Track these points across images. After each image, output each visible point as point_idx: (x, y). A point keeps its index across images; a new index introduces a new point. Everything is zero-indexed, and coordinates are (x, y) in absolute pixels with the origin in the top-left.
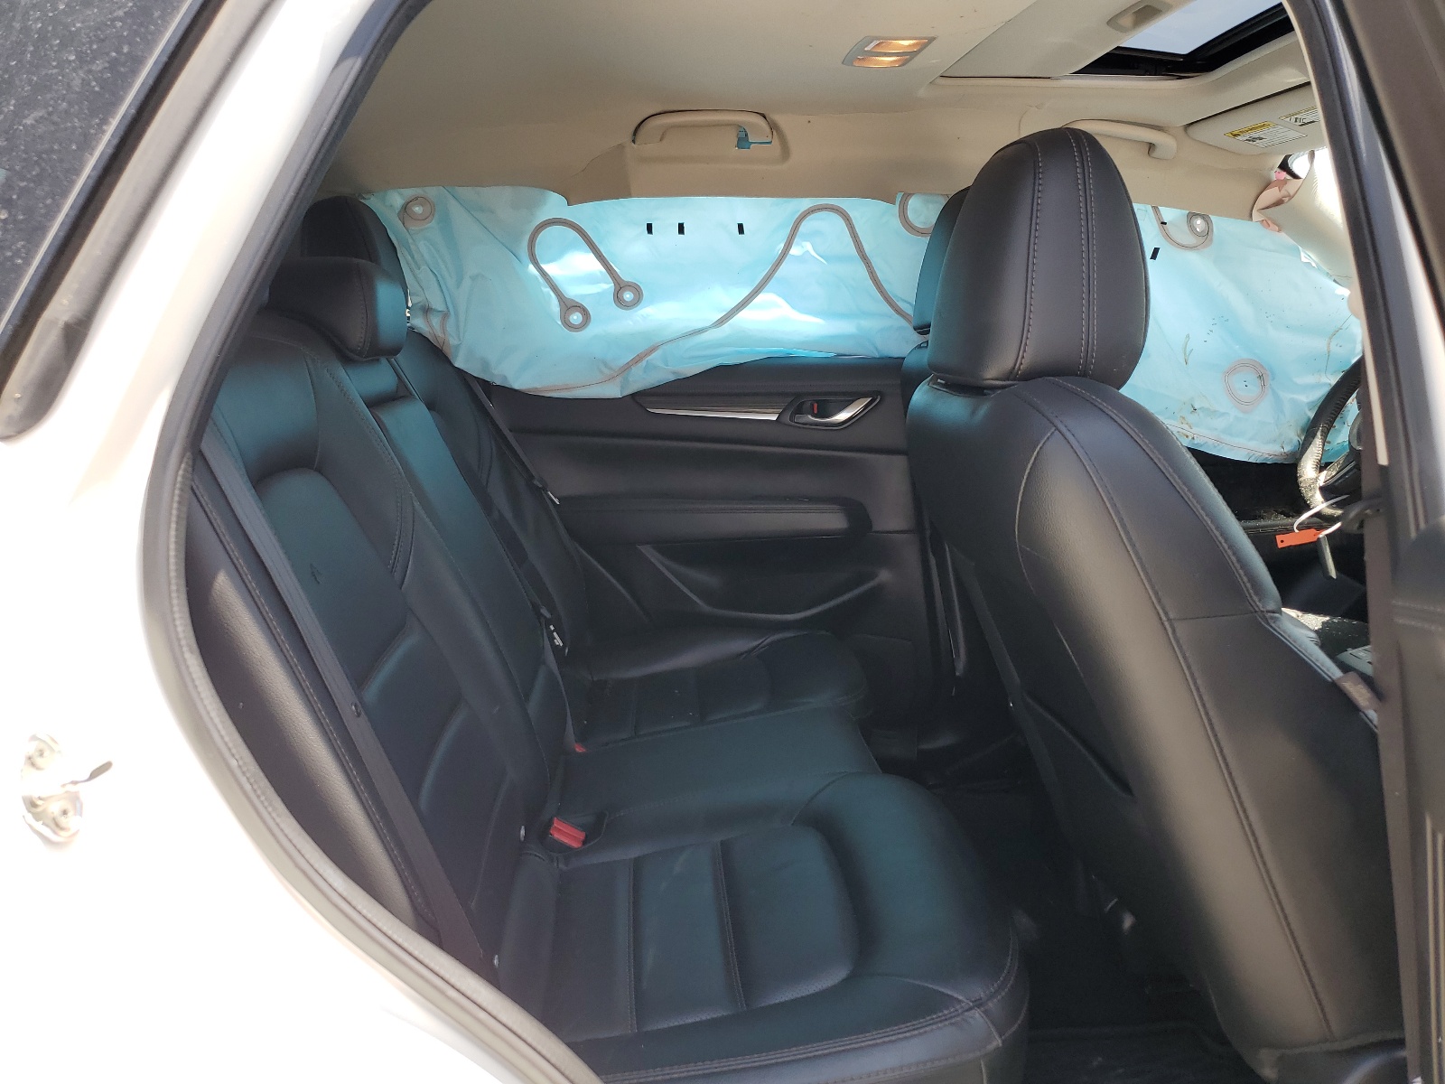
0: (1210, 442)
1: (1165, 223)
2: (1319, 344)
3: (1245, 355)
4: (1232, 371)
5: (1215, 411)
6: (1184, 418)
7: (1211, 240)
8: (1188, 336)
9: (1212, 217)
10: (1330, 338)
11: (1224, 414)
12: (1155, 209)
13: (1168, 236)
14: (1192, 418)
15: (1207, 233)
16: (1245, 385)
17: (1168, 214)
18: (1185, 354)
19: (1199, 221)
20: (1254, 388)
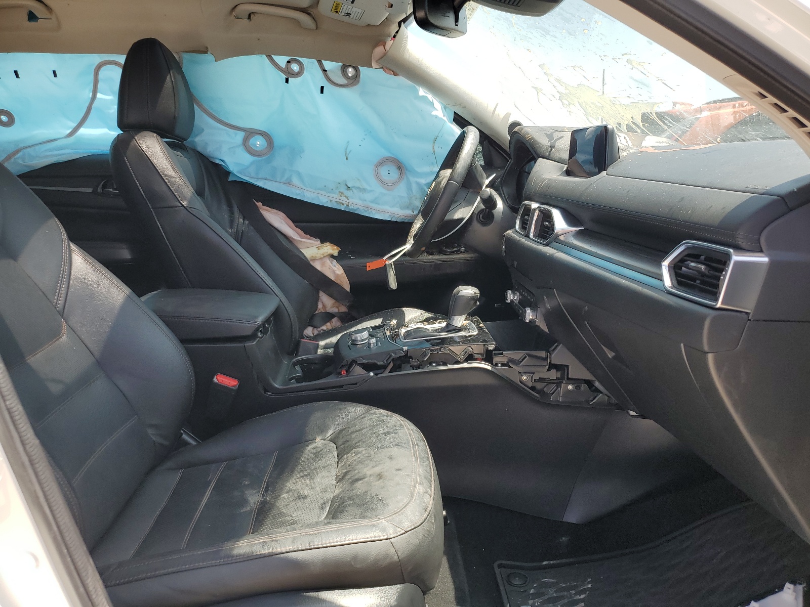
0: (361, 208)
1: (326, 71)
2: (428, 147)
3: (388, 155)
4: (380, 164)
5: (364, 189)
6: (342, 193)
7: (359, 81)
8: (348, 142)
9: (360, 68)
10: (434, 143)
11: (370, 191)
12: (320, 62)
13: (328, 79)
14: (347, 193)
15: (357, 76)
16: (389, 173)
17: (328, 65)
18: (346, 153)
19: (350, 70)
20: (395, 174)
